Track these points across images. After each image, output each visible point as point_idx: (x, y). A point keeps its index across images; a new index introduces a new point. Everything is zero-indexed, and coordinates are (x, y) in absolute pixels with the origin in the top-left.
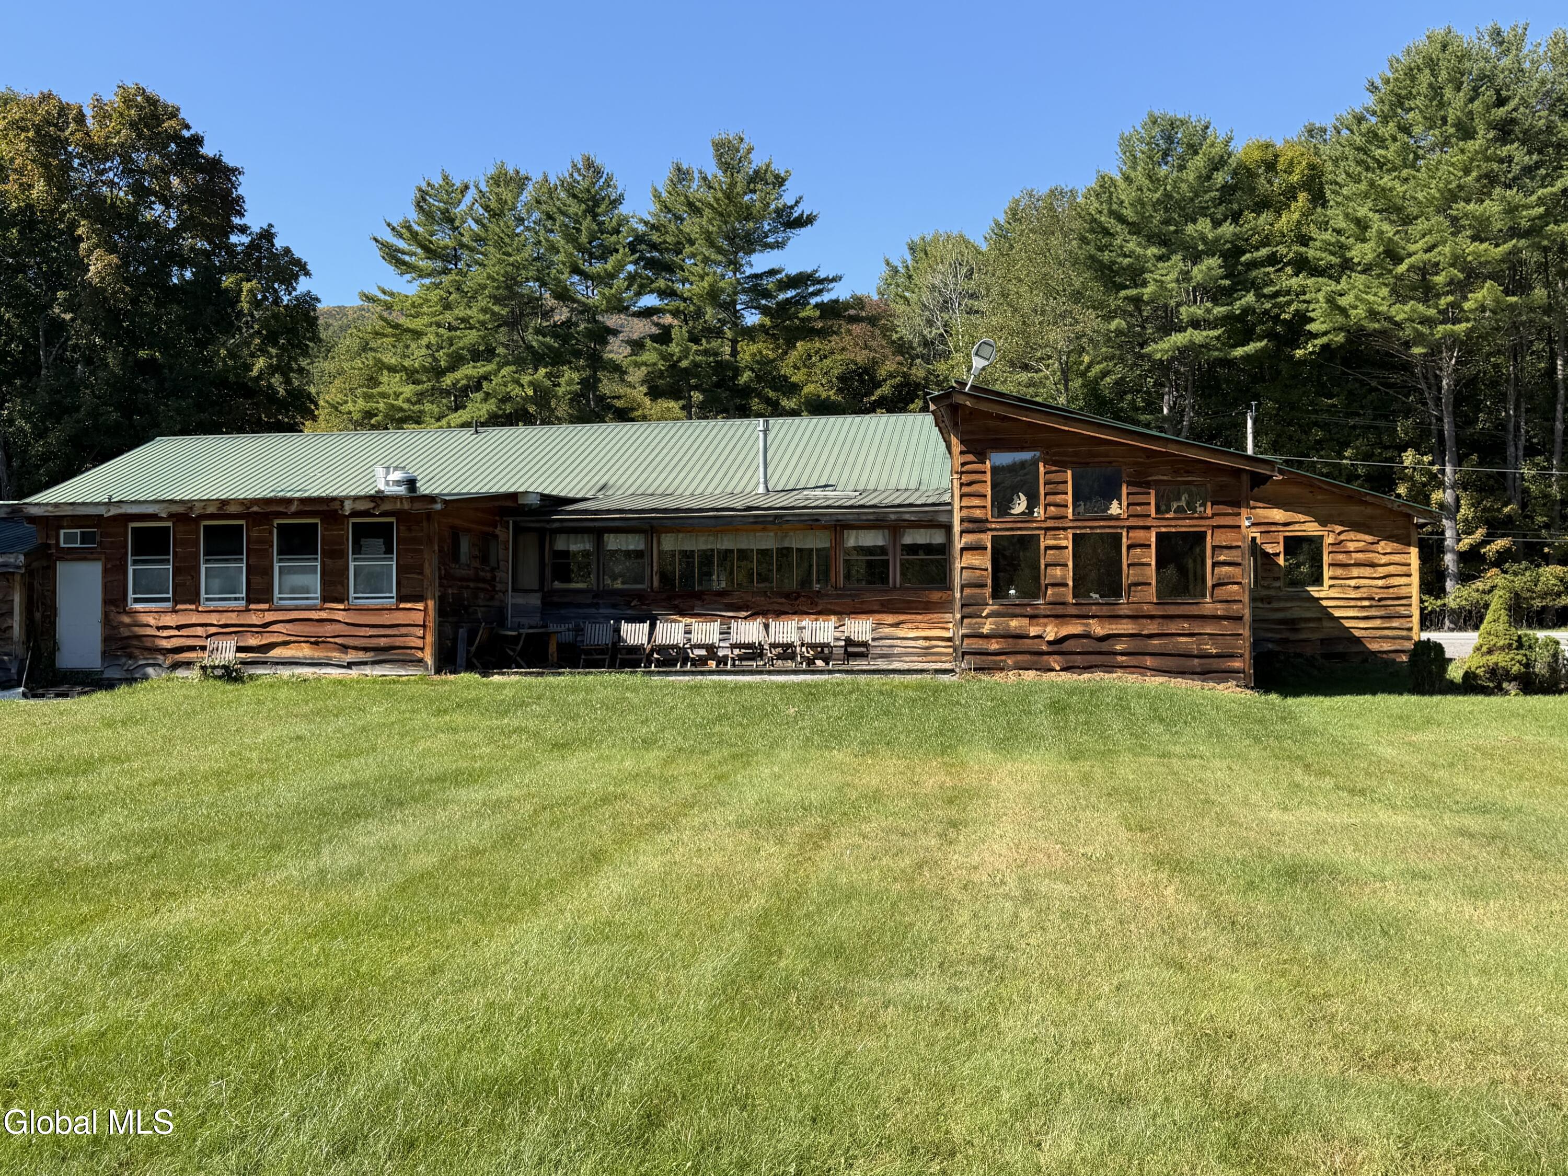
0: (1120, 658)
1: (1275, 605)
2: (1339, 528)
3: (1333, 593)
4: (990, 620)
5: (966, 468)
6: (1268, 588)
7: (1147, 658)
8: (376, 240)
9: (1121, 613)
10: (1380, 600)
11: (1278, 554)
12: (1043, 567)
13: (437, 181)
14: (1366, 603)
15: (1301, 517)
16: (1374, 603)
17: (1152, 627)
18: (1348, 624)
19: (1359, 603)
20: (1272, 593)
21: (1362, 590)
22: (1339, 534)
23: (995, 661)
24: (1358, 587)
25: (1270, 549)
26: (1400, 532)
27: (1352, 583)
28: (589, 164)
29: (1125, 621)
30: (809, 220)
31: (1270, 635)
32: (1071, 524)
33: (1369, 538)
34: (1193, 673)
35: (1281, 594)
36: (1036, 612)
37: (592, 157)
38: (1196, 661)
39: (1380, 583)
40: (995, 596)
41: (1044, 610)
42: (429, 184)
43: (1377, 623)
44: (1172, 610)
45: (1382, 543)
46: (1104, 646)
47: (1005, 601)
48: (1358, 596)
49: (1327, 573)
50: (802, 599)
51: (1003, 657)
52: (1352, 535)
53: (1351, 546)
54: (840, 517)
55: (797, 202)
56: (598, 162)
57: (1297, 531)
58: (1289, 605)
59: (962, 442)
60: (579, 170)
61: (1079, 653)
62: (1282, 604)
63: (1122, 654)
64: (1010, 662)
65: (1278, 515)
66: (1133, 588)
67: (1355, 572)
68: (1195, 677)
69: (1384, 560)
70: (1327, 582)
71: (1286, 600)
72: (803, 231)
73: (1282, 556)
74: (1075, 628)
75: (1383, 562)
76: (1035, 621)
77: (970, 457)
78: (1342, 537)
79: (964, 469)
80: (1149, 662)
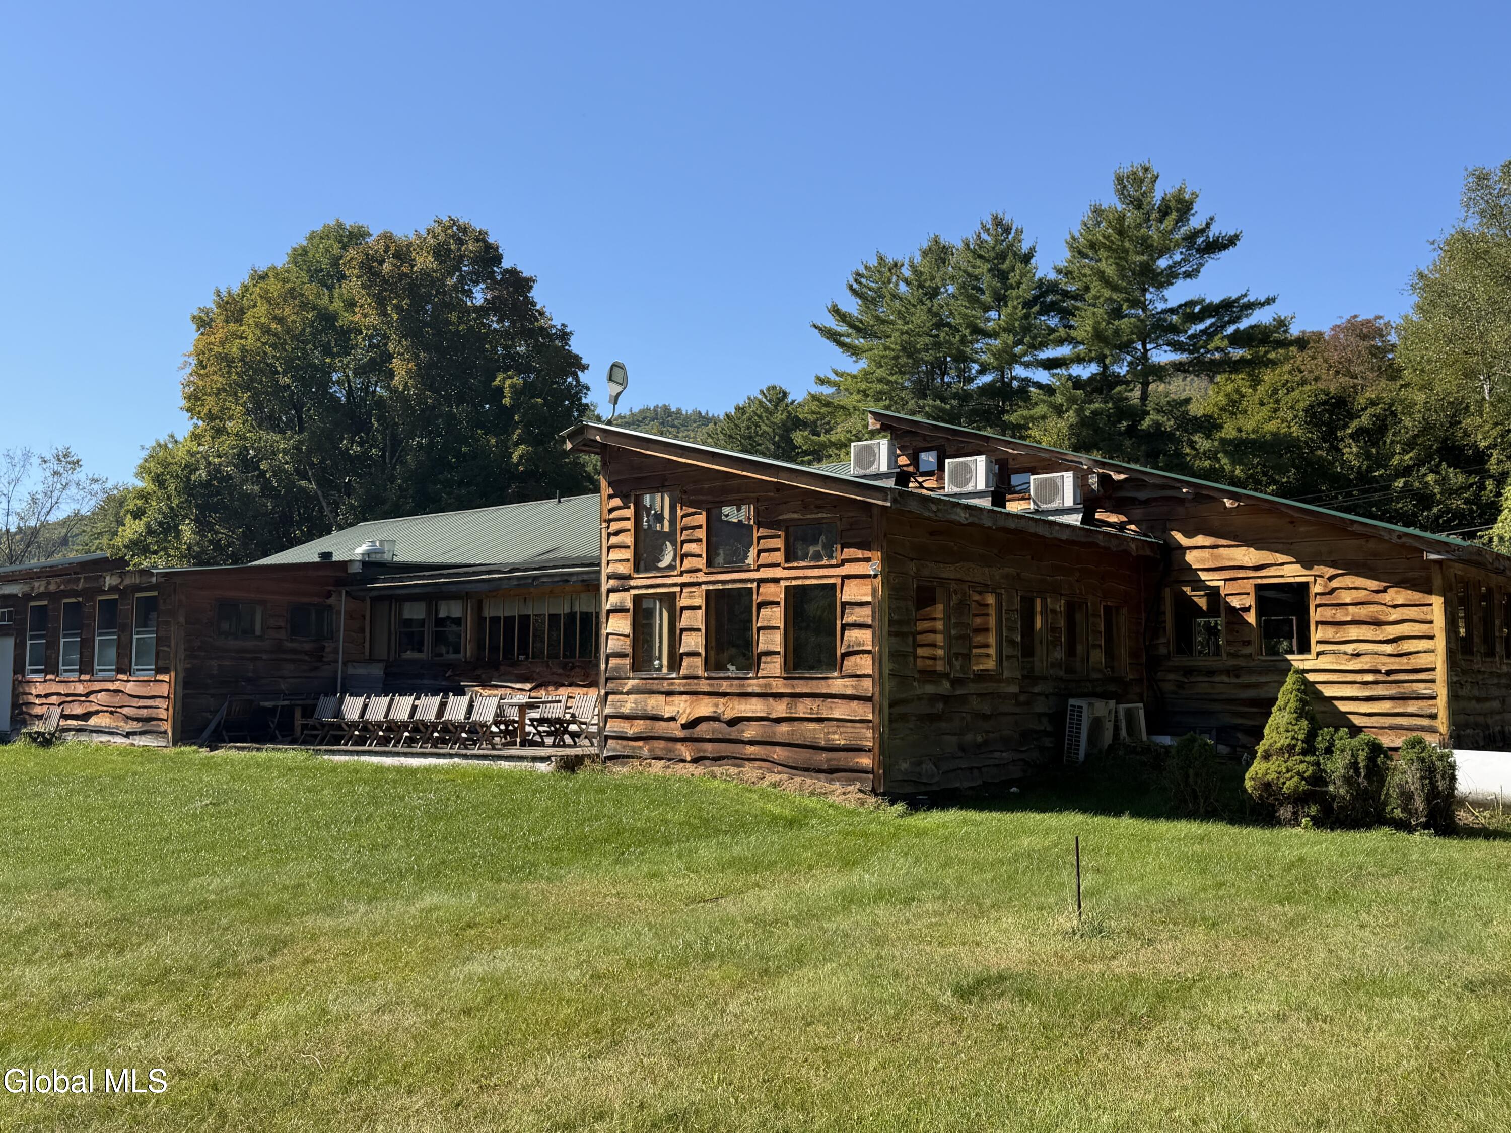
0: (750, 750)
1: (1246, 679)
2: (1331, 571)
3: (1324, 662)
4: (632, 697)
5: (615, 514)
6: (1234, 655)
7: (778, 749)
8: (815, 327)
9: (750, 690)
10: (1389, 673)
11: (1247, 610)
12: (678, 632)
13: (873, 262)
14: (1370, 678)
15: (1281, 558)
16: (1380, 678)
17: (780, 709)
18: (1343, 707)
19: (1359, 678)
20: (1241, 662)
21: (1363, 659)
22: (1331, 578)
23: (634, 748)
24: (1358, 655)
25: (1235, 602)
26: (1416, 574)
27: (1349, 648)
28: (998, 222)
29: (754, 700)
30: (1232, 241)
31: (1239, 721)
32: (704, 579)
33: (1373, 584)
34: (820, 771)
35: (1252, 664)
36: (672, 688)
37: (1000, 215)
38: (824, 755)
39: (1388, 648)
40: (635, 668)
41: (679, 685)
42: (866, 267)
43: (1385, 706)
44: (802, 687)
45: (1391, 591)
46: (733, 733)
47: (644, 675)
48: (1358, 667)
49: (1316, 634)
50: (577, 670)
51: (640, 743)
52: (1349, 581)
53: (1347, 597)
54: (585, 577)
55: (1208, 225)
56: (1007, 219)
57: (1272, 576)
58: (1263, 679)
59: (610, 484)
60: (987, 231)
61: (710, 741)
62: (1254, 679)
63: (752, 743)
64: (645, 752)
65: (1247, 556)
66: (763, 659)
67: (1354, 632)
68: (822, 776)
69: (1395, 615)
70: (1315, 648)
71: (1260, 674)
72: (1224, 254)
73: (1253, 611)
74: (705, 708)
75: (1392, 618)
76: (670, 699)
77: (617, 502)
78: (1335, 584)
79: (611, 516)
80: (779, 753)
